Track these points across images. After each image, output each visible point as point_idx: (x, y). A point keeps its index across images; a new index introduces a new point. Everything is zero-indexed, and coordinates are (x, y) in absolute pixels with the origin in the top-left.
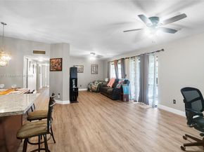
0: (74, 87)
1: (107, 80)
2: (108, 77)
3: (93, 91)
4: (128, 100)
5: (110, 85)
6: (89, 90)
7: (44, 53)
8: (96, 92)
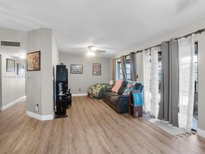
0: (61, 94)
1: (111, 83)
2: (114, 79)
3: (94, 97)
4: (141, 115)
5: (116, 89)
6: (89, 95)
7: (17, 44)
8: (98, 98)
